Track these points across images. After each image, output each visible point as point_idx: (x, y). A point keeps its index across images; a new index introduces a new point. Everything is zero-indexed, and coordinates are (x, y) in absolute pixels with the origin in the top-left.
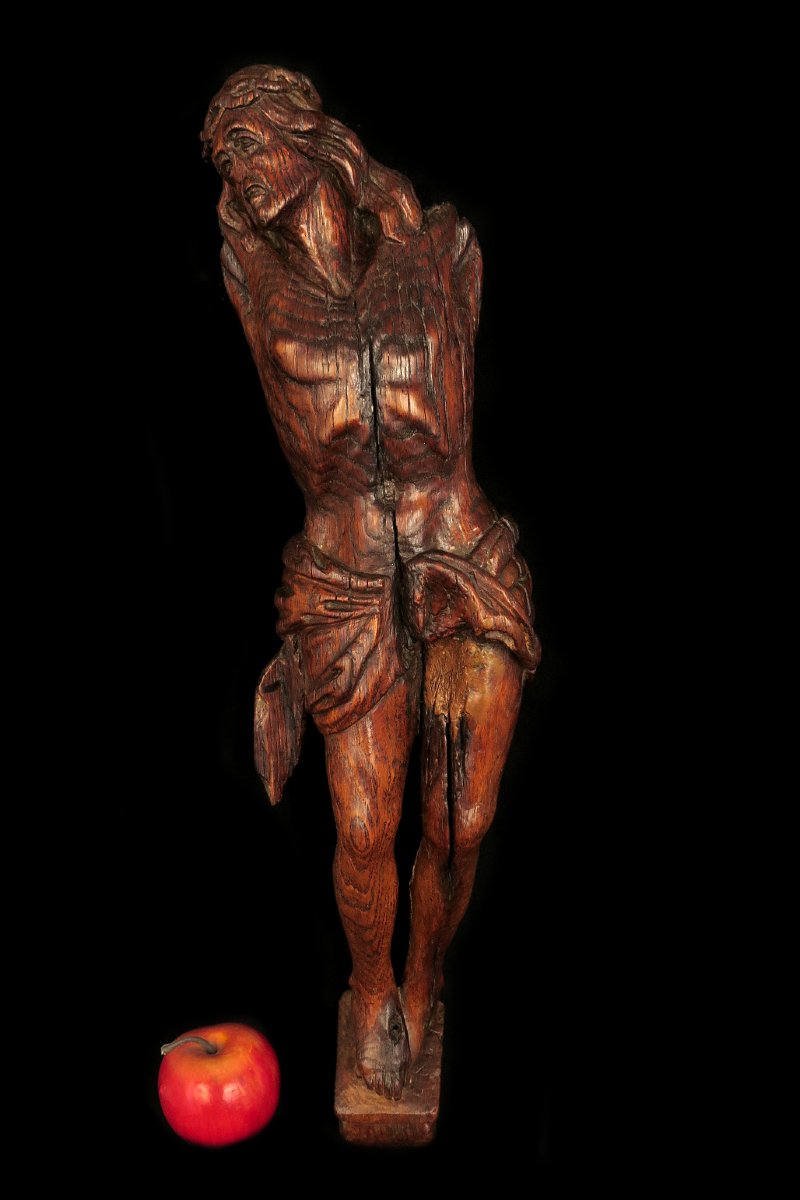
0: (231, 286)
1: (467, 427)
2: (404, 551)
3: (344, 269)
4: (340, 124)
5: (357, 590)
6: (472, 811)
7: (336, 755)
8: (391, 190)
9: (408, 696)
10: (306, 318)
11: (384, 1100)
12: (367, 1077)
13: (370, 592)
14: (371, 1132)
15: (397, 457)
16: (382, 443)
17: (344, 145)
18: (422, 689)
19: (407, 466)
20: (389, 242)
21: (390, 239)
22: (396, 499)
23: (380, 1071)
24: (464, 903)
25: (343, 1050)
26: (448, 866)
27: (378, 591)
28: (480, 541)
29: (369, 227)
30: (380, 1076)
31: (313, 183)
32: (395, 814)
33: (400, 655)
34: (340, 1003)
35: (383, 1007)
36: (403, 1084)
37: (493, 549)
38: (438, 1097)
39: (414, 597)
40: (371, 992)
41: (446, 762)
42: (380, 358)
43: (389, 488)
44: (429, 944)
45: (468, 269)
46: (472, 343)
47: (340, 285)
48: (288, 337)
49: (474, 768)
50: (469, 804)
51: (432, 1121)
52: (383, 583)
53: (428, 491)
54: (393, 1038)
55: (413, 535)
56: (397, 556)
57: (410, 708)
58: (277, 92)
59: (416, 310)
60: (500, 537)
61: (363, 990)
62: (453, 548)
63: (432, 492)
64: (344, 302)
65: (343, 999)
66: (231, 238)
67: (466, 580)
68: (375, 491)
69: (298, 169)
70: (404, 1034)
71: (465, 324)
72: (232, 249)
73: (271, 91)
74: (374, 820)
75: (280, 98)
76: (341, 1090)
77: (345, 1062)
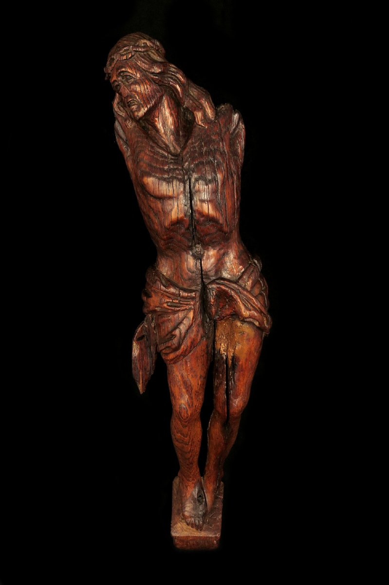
0: (120, 143)
1: (237, 216)
2: (206, 278)
3: (177, 140)
4: (174, 66)
5: (183, 297)
6: (238, 400)
7: (172, 374)
8: (200, 99)
9: (207, 345)
10: (158, 166)
11: (194, 530)
12: (187, 520)
13: (189, 299)
14: (188, 544)
15: (202, 234)
16: (195, 227)
17: (177, 77)
18: (214, 341)
19: (207, 238)
20: (198, 126)
21: (200, 125)
22: (202, 253)
23: (192, 517)
24: (234, 439)
25: (175, 505)
26: (226, 423)
27: (193, 298)
28: (243, 273)
29: (188, 115)
30: (193, 519)
31: (161, 97)
32: (201, 400)
33: (203, 327)
34: (173, 482)
35: (195, 487)
36: (204, 522)
37: (249, 278)
38: (220, 528)
39: (210, 301)
40: (189, 480)
41: (225, 376)
42: (194, 187)
43: (198, 248)
45: (238, 135)
46: (240, 173)
47: (175, 148)
48: (149, 175)
49: (239, 380)
50: (236, 397)
51: (217, 540)
52: (195, 294)
53: (218, 249)
54: (199, 501)
55: (210, 271)
56: (202, 281)
57: (208, 351)
58: (143, 52)
59: (212, 162)
60: (253, 271)
61: (185, 479)
62: (229, 276)
63: (219, 249)
64: (176, 158)
65: (175, 480)
66: (120, 119)
67: (236, 293)
68: (192, 250)
69: (154, 91)
70: (204, 500)
71: (237, 165)
72: (120, 124)
73: (140, 52)
74: (190, 405)
75: (145, 55)
76: (174, 525)
77: (176, 511)
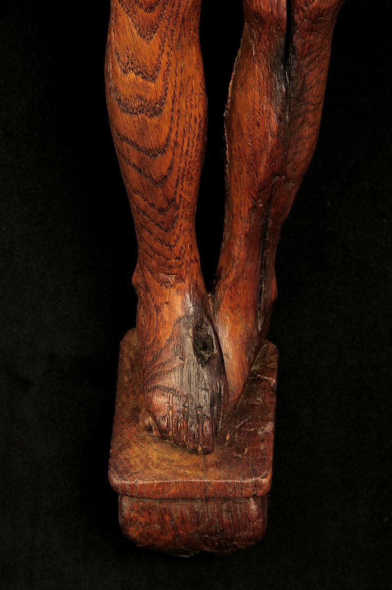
14: (167, 518)
25: (124, 398)
38: (271, 458)
40: (165, 283)
44: (254, 208)
70: (216, 355)
76: (120, 450)
77: (127, 414)
